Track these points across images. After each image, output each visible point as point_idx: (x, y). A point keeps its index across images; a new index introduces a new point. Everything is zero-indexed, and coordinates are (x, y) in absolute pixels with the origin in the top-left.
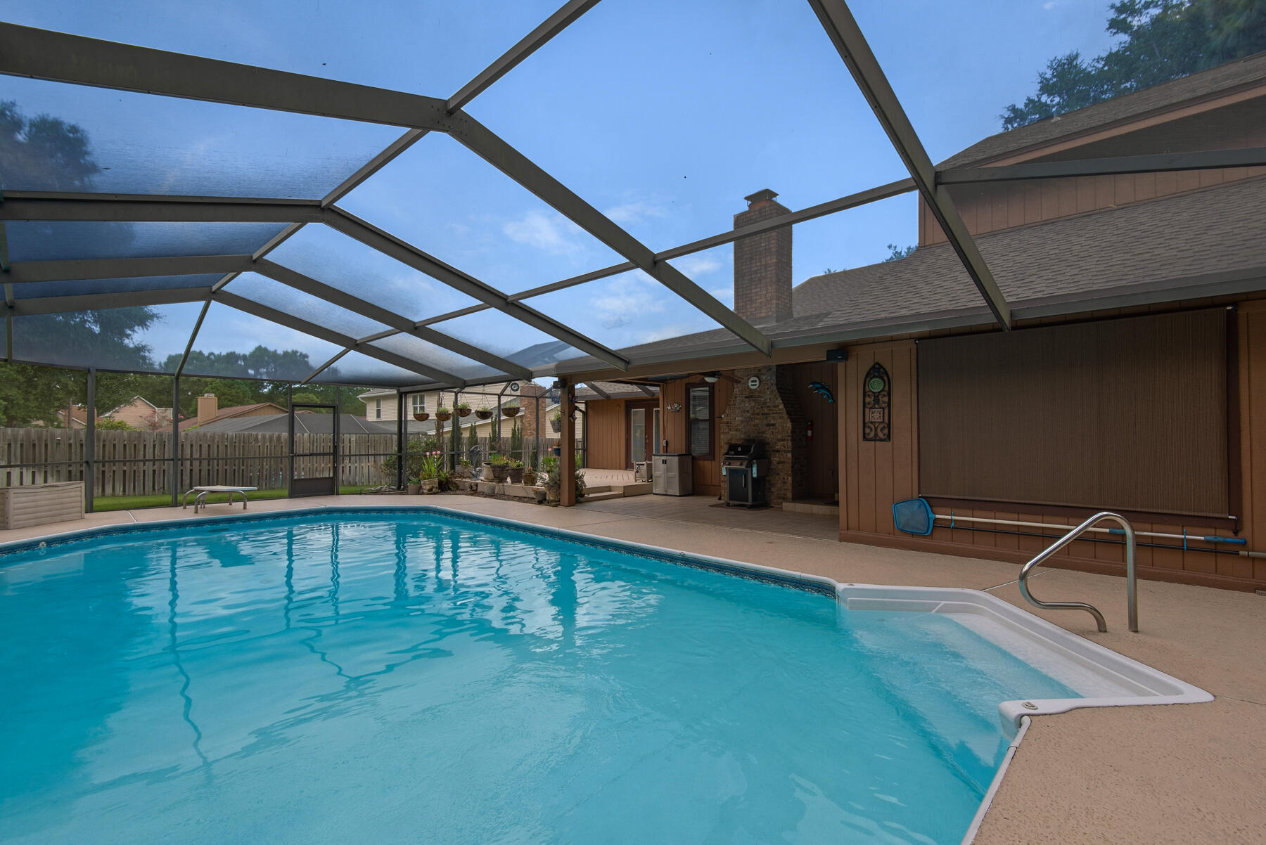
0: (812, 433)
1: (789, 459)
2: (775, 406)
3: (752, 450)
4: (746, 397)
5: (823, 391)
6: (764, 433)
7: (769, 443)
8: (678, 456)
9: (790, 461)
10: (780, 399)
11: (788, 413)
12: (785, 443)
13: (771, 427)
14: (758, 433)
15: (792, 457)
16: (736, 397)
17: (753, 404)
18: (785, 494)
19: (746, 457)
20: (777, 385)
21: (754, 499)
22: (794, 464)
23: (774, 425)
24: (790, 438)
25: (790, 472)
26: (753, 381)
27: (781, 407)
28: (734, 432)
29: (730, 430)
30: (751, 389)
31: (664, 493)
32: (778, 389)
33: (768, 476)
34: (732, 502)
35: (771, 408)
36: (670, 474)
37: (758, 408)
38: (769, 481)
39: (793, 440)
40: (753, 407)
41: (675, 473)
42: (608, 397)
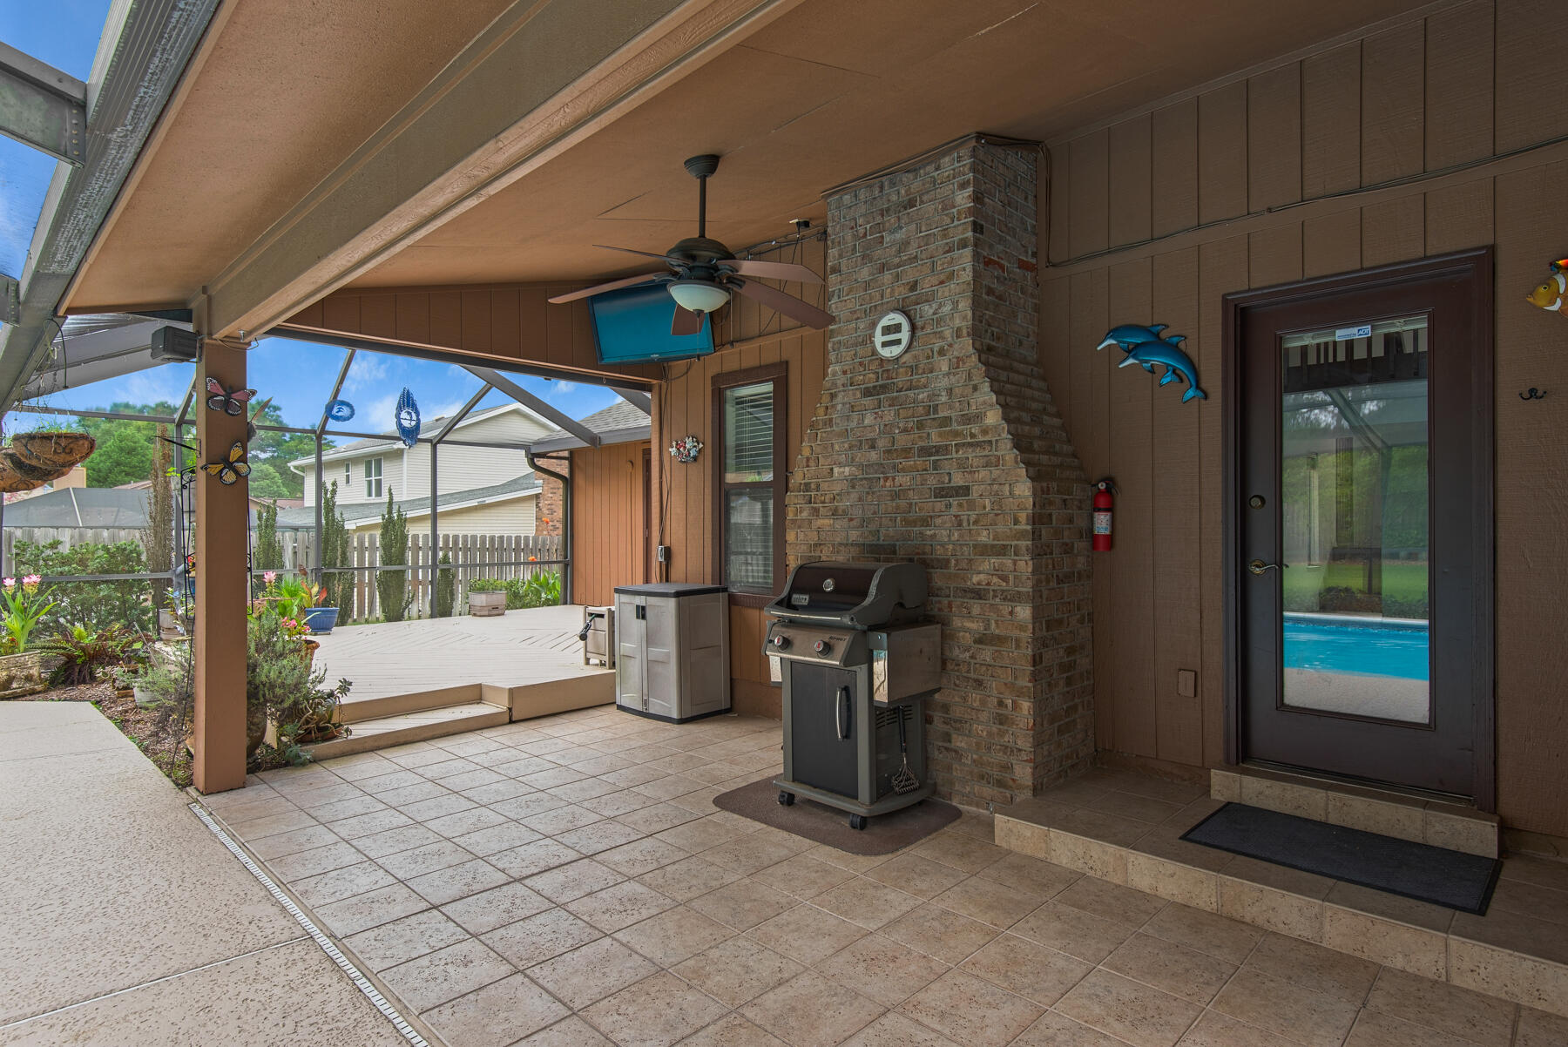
0: (1113, 523)
1: (1022, 628)
2: (967, 419)
3: (873, 589)
4: (867, 393)
5: (1157, 360)
6: (926, 522)
7: (945, 564)
8: (678, 594)
9: (1026, 635)
10: (986, 387)
11: (1020, 444)
12: (1008, 563)
13: (954, 501)
14: (908, 522)
15: (1035, 618)
16: (833, 396)
17: (889, 415)
18: (1007, 768)
19: (847, 621)
20: (975, 333)
21: (882, 789)
22: (1041, 643)
23: (965, 490)
24: (1025, 544)
25: (1025, 682)
26: (887, 330)
27: (993, 417)
28: (827, 522)
29: (816, 510)
30: (882, 360)
31: (639, 707)
32: (979, 351)
33: (938, 690)
34: (801, 791)
35: (955, 426)
36: (656, 652)
37: (905, 430)
38: (946, 708)
39: (1038, 553)
40: (887, 429)
41: (668, 648)
42: (594, 440)
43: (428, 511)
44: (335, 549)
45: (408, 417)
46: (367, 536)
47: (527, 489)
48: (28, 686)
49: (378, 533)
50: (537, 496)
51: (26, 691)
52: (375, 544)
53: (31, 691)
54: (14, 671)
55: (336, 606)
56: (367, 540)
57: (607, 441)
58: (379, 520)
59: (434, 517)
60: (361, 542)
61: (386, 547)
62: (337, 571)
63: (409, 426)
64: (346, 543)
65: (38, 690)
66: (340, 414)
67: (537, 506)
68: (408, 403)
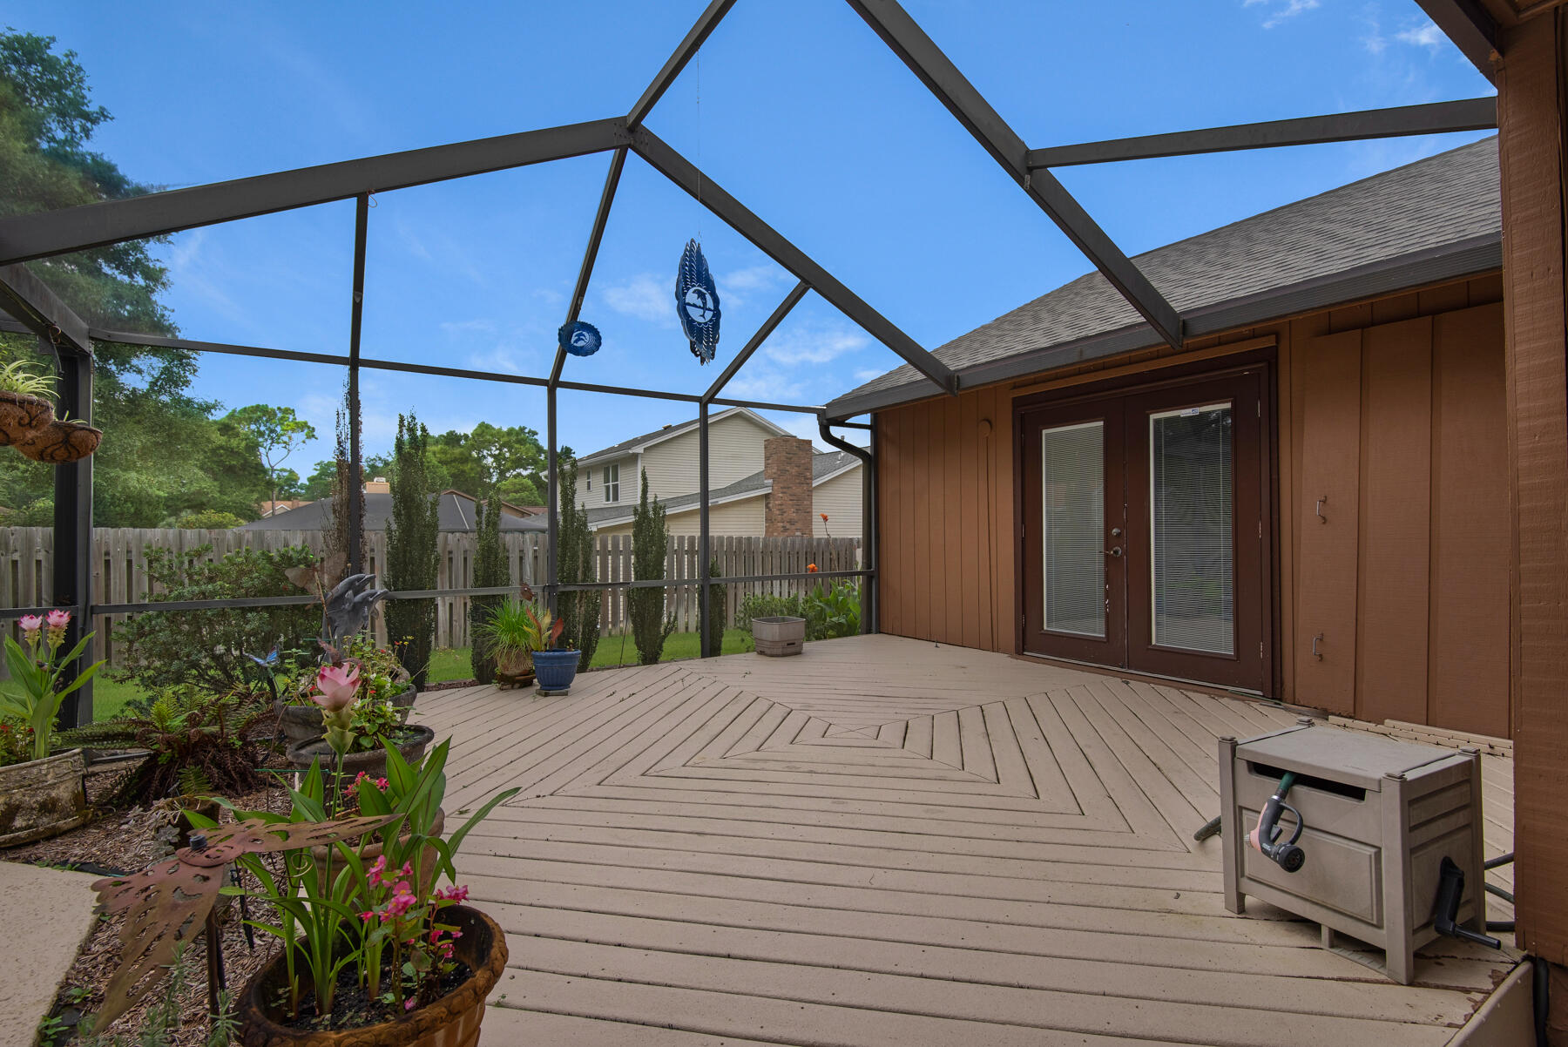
42: (950, 381)
43: (697, 506)
44: (574, 557)
45: (699, 302)
46: (610, 538)
47: (757, 489)
48: (46, 822)
49: (630, 532)
50: (767, 496)
51: (37, 833)
52: (618, 547)
53: (48, 834)
54: (18, 795)
55: (576, 649)
56: (610, 542)
57: (967, 383)
58: (631, 519)
59: (705, 512)
60: (604, 545)
61: (641, 553)
62: (578, 589)
63: (701, 320)
64: (589, 546)
65: (66, 827)
66: (581, 344)
67: (767, 507)
68: (699, 273)
